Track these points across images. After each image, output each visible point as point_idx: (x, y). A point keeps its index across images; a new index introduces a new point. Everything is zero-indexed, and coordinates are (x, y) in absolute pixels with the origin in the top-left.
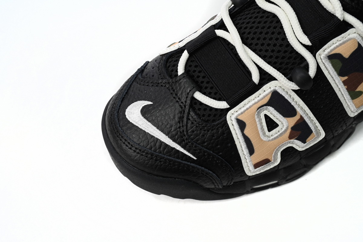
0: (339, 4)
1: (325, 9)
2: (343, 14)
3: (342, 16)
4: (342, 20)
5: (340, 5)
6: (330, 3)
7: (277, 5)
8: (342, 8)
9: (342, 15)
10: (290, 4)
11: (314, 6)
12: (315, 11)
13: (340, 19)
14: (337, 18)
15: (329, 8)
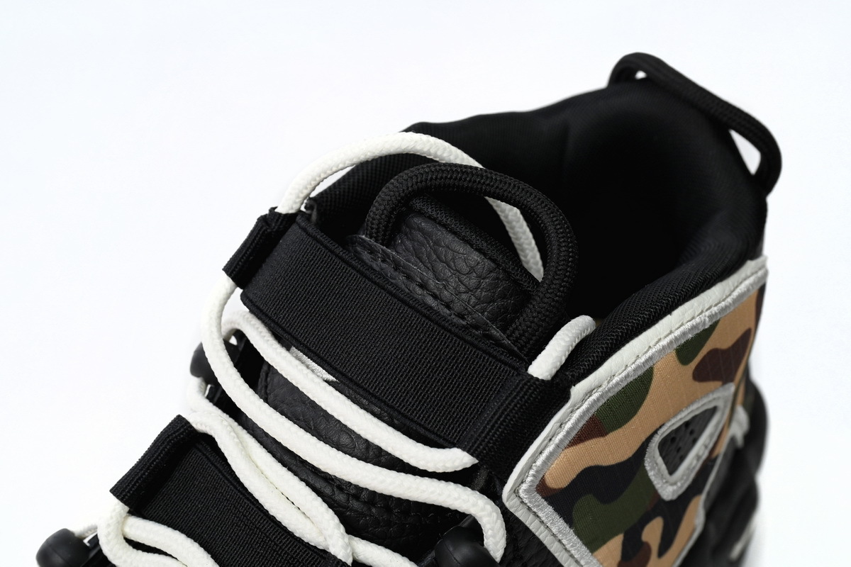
0: (334, 520)
1: (299, 540)
2: (349, 544)
3: (348, 551)
4: (349, 562)
5: (336, 520)
6: (308, 522)
7: (166, 554)
8: (342, 528)
9: (346, 549)
10: (201, 545)
11: (267, 537)
12: (275, 551)
13: (344, 560)
14: (335, 558)
15: (308, 536)
